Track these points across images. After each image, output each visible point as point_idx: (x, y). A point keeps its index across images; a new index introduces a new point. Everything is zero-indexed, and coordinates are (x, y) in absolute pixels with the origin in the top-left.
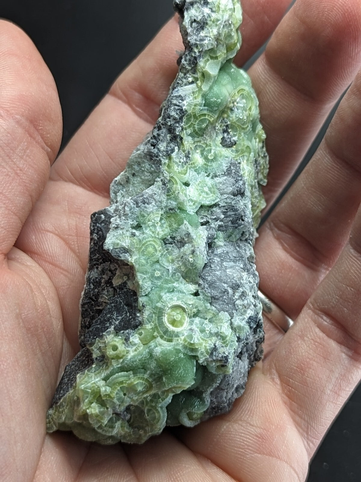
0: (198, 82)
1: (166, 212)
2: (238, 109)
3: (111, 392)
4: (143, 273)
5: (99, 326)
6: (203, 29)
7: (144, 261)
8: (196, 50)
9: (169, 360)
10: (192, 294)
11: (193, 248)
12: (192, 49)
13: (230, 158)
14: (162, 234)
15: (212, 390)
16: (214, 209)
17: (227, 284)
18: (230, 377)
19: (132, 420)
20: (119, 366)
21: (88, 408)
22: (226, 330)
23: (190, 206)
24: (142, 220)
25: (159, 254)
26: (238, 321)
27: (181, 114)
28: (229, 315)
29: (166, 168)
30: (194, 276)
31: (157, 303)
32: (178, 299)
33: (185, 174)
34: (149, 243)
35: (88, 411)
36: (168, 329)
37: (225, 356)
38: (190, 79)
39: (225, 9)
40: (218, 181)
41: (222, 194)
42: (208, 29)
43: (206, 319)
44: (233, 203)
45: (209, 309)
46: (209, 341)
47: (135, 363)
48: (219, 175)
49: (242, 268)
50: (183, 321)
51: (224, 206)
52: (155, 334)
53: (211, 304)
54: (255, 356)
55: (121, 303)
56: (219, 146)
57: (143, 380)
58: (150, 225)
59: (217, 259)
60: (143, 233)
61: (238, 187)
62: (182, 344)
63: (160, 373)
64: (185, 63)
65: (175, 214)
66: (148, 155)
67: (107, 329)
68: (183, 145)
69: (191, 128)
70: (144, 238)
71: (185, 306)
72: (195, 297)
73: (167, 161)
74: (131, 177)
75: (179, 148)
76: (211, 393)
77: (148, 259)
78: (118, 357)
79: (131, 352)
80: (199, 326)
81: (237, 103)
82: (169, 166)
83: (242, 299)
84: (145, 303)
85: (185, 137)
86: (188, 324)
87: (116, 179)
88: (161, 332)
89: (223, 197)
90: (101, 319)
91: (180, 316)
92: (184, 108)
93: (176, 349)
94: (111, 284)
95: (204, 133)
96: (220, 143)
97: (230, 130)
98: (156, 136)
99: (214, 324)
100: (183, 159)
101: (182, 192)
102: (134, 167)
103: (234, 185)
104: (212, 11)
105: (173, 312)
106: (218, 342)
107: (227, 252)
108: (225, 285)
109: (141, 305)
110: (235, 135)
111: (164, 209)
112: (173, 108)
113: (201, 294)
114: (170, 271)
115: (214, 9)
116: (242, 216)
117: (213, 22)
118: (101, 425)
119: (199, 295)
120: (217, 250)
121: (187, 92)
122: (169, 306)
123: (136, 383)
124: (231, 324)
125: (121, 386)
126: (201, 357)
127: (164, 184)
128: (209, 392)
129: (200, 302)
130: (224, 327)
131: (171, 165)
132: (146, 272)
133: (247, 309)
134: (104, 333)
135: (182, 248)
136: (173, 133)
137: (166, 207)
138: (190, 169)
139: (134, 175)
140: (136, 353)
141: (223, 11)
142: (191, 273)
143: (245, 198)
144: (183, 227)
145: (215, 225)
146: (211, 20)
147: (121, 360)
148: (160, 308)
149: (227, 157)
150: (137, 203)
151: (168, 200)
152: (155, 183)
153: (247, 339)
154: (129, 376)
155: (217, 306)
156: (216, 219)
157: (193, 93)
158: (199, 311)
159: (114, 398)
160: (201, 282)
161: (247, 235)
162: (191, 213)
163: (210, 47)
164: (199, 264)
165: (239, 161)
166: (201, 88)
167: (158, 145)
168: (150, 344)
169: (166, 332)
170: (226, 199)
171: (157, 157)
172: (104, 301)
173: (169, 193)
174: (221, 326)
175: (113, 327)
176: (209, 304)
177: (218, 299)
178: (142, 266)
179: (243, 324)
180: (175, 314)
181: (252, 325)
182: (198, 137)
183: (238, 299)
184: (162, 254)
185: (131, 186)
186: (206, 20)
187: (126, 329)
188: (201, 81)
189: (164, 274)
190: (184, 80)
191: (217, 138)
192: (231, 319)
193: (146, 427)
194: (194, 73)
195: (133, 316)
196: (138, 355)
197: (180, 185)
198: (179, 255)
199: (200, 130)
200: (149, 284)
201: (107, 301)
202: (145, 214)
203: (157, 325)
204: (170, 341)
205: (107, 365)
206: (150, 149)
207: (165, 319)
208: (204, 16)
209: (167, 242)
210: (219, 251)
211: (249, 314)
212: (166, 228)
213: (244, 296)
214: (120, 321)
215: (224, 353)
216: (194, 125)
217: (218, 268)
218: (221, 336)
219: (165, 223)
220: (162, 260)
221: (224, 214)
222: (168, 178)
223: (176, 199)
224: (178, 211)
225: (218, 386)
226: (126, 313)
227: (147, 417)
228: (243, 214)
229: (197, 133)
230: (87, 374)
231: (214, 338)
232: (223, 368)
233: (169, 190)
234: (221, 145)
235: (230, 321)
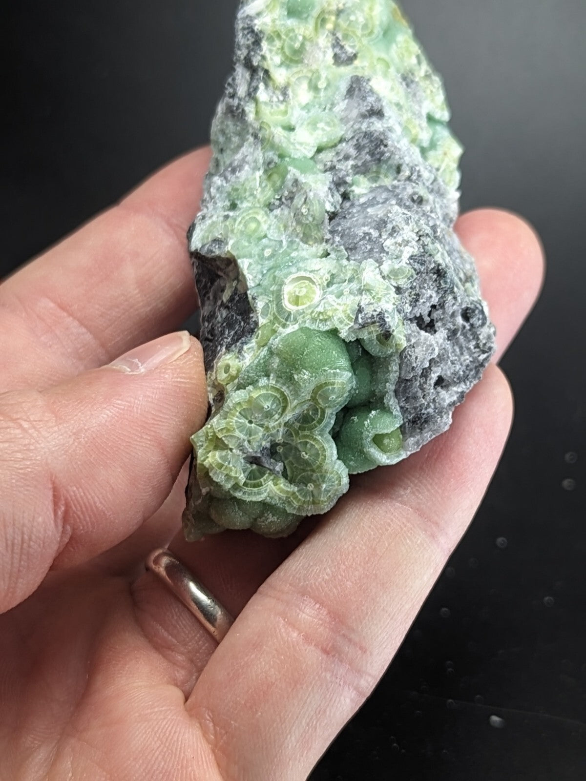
1: (266, 172)
3: (227, 424)
4: (246, 258)
10: (320, 257)
11: (305, 196)
14: (263, 199)
15: (393, 387)
16: (339, 147)
17: (368, 226)
21: (205, 460)
24: (234, 195)
25: (264, 227)
27: (253, 37)
28: (376, 261)
30: (315, 232)
31: (272, 287)
32: (299, 271)
33: (284, 116)
34: (247, 218)
35: (206, 463)
36: (290, 313)
37: (378, 313)
40: (338, 110)
41: (345, 124)
44: (364, 128)
45: (346, 266)
47: (251, 371)
48: (338, 102)
50: (312, 295)
51: (352, 138)
52: (276, 326)
56: (332, 68)
58: (246, 196)
59: (355, 209)
60: (239, 210)
61: (367, 106)
62: (308, 319)
65: (277, 167)
66: (229, 112)
67: (218, 353)
68: (272, 79)
69: (280, 55)
70: (239, 216)
71: (310, 276)
72: (325, 259)
74: (219, 156)
75: (265, 84)
76: (395, 394)
77: (250, 238)
78: (232, 378)
79: (247, 363)
80: (335, 293)
82: (257, 113)
83: (393, 237)
84: (255, 294)
85: (273, 69)
86: (320, 296)
88: (282, 320)
89: (348, 126)
91: (305, 289)
92: (256, 28)
94: (222, 301)
95: (302, 58)
96: (333, 63)
97: (343, 44)
99: (355, 281)
102: (219, 140)
103: (361, 106)
106: (363, 300)
107: (374, 198)
108: (366, 228)
109: (252, 300)
110: (352, 47)
111: (262, 168)
113: (332, 252)
114: (284, 242)
116: (382, 141)
118: (236, 484)
119: (329, 254)
120: (359, 200)
122: (288, 282)
123: (256, 396)
124: (382, 272)
125: (240, 410)
126: (342, 327)
127: (256, 137)
129: (332, 262)
131: (258, 110)
132: (251, 254)
133: (405, 247)
134: (215, 361)
136: (251, 68)
137: (264, 163)
138: (292, 109)
139: (222, 151)
142: (310, 230)
143: (387, 120)
144: (289, 176)
145: (344, 166)
147: (237, 380)
151: (264, 154)
152: (245, 142)
153: (414, 289)
155: (357, 258)
156: (346, 159)
158: (333, 276)
159: (234, 430)
164: (316, 211)
165: (368, 78)
167: (237, 93)
168: (270, 341)
169: (288, 316)
170: (353, 126)
171: (239, 108)
173: (265, 144)
175: (224, 347)
176: (345, 261)
177: (356, 249)
178: (243, 249)
179: (399, 266)
180: (298, 289)
181: (417, 267)
182: (297, 67)
183: (388, 238)
184: (270, 226)
185: (223, 168)
187: (240, 340)
189: (277, 249)
191: (325, 59)
192: (379, 266)
195: (248, 320)
196: (255, 359)
198: (291, 214)
199: (294, 53)
200: (258, 270)
202: (238, 187)
203: (276, 314)
206: (229, 103)
207: (286, 302)
209: (273, 207)
210: (362, 201)
211: (408, 253)
212: (269, 190)
213: (395, 232)
214: (233, 336)
215: (375, 311)
216: (283, 49)
217: (356, 215)
218: (366, 290)
219: (266, 185)
220: (270, 233)
221: (355, 148)
223: (272, 146)
224: (279, 161)
225: (399, 378)
226: (240, 323)
227: (307, 457)
228: (383, 138)
229: (290, 60)
231: (356, 298)
233: (262, 142)
234: (334, 66)
235: (378, 269)
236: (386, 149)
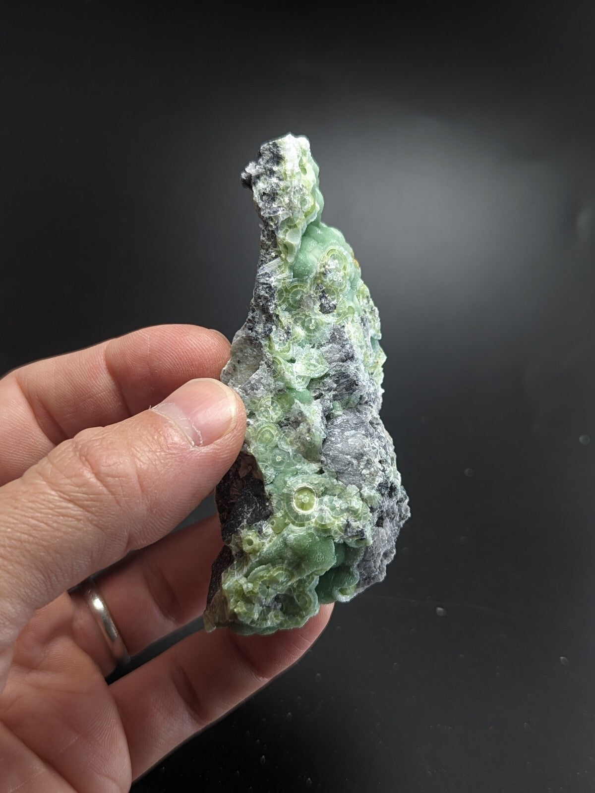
0: (282, 255)
1: (276, 395)
2: (330, 272)
3: (253, 588)
4: (264, 462)
5: (232, 522)
6: (274, 200)
7: (263, 449)
8: (272, 224)
9: (303, 546)
10: (317, 473)
11: (308, 427)
12: (267, 223)
13: (333, 324)
14: (275, 417)
15: (357, 563)
16: (325, 380)
17: (350, 455)
18: (373, 547)
19: (284, 608)
20: (257, 560)
21: (235, 608)
22: (357, 504)
23: (299, 383)
24: (253, 407)
25: (276, 439)
26: (367, 491)
27: (270, 291)
28: (358, 487)
29: (268, 349)
30: (314, 454)
31: (283, 489)
32: (303, 481)
33: (288, 351)
34: (264, 430)
35: (235, 610)
36: (298, 513)
37: (360, 530)
38: (273, 254)
39: (292, 174)
40: (324, 350)
41: (330, 364)
42: (279, 199)
43: (335, 495)
44: (343, 369)
45: (336, 485)
46: (341, 518)
47: (271, 555)
48: (324, 344)
49: (364, 435)
50: (312, 502)
51: (334, 375)
52: (287, 521)
53: (337, 479)
54: (400, 516)
55: (250, 494)
56: (319, 315)
57: (282, 570)
58: (262, 411)
59: (337, 431)
60: (257, 420)
61: (345, 352)
62: (313, 527)
63: (298, 561)
64: (264, 239)
65: (285, 394)
66: (248, 340)
67: (241, 523)
68: (280, 321)
69: (286, 303)
70: (259, 426)
71: (311, 487)
72: (320, 476)
73: (267, 342)
74: (237, 365)
75: (277, 326)
76: (358, 566)
77: (266, 446)
78: (254, 552)
79: (266, 544)
80: (329, 504)
81: (329, 266)
82: (270, 347)
83: (367, 468)
84: (271, 491)
85: (281, 314)
86: (318, 504)
87: (224, 369)
88: (292, 518)
89: (332, 366)
90: (233, 514)
91: (308, 498)
92: (272, 285)
93: (309, 534)
94: (239, 476)
95: (300, 305)
96: (320, 311)
97: (327, 295)
98: (251, 319)
99: (343, 499)
100: (284, 336)
101: (288, 371)
102: (237, 354)
103: (340, 351)
104: (280, 180)
105: (301, 495)
106: (350, 517)
107: (347, 421)
108: (349, 457)
109: (268, 494)
110: (333, 299)
111: (274, 392)
112: (261, 287)
113: (325, 471)
114: (291, 454)
115: (281, 177)
116: (355, 381)
117: (283, 190)
118: (253, 619)
119: (324, 472)
120: (336, 420)
121: (273, 268)
122: (295, 490)
123: (275, 575)
124: (361, 495)
125: (262, 580)
126: (336, 536)
127: (269, 366)
128: (355, 566)
129: (326, 479)
130: (353, 501)
131: (271, 345)
132: (267, 459)
133: (376, 476)
134: (238, 529)
135: (298, 428)
136: (267, 313)
137: (275, 389)
138: (293, 344)
139: (239, 362)
140: (271, 543)
141: (290, 177)
142: (311, 452)
143: (356, 361)
144: (294, 406)
145: (329, 395)
146: (280, 189)
147: (258, 554)
148: (287, 494)
149: (329, 324)
150: (246, 391)
151: (275, 382)
152: (260, 367)
153: (380, 507)
154: (268, 569)
155: (344, 480)
156: (330, 390)
157: (279, 267)
158: (326, 489)
159: (258, 593)
160: (323, 458)
161: (365, 398)
162: (301, 390)
163: (286, 217)
164: (317, 442)
165: (343, 324)
166: (287, 261)
167: (255, 328)
168: (283, 533)
169: (297, 516)
170: (335, 367)
171: (257, 340)
172: (236, 494)
173: (276, 374)
174: (351, 500)
175: (245, 520)
176: (335, 480)
177: (343, 473)
178: (262, 454)
179: (373, 493)
180: (303, 497)
181: (383, 492)
182: (295, 310)
183: (364, 468)
184: (280, 438)
185: (239, 373)
186: (275, 190)
187: (258, 522)
188: (284, 253)
189: (285, 458)
190: (268, 256)
191: (315, 307)
192: (360, 490)
193: (300, 611)
194: (276, 247)
195: (264, 506)
196: (273, 545)
197: (285, 364)
198: (296, 436)
199: (295, 303)
200: (272, 471)
201: (238, 493)
202: (256, 401)
203: (287, 511)
204: (302, 525)
205: (247, 560)
206: (249, 334)
207: (294, 504)
208: (272, 186)
209: (282, 425)
210: (339, 421)
211: (378, 481)
212: (279, 410)
213: (369, 464)
214: (252, 514)
215: (358, 527)
216: (288, 298)
217: (339, 440)
218: (352, 511)
219: (277, 406)
220: (280, 444)
221: (336, 383)
222: (271, 360)
223: (283, 379)
224: (287, 391)
225: (363, 559)
226: (256, 504)
227: (298, 603)
228: (355, 379)
229: (293, 306)
230: (230, 571)
231: (345, 514)
232: (363, 542)
233: (274, 372)
234: (320, 313)
235: (359, 493)
236: (357, 387)
